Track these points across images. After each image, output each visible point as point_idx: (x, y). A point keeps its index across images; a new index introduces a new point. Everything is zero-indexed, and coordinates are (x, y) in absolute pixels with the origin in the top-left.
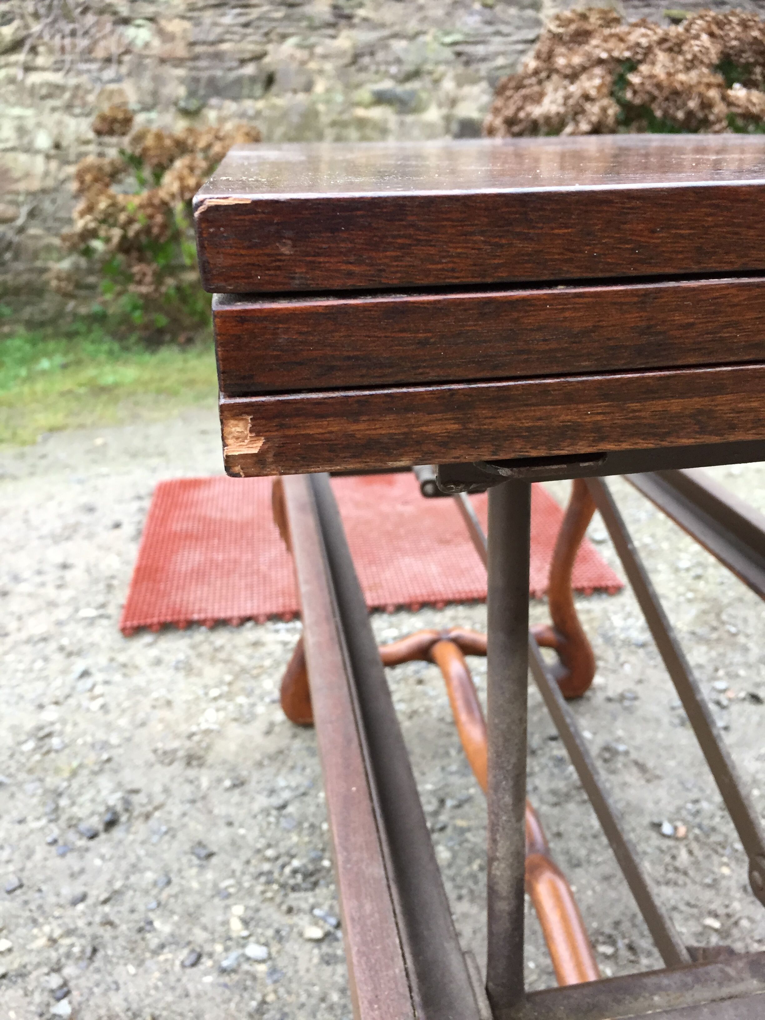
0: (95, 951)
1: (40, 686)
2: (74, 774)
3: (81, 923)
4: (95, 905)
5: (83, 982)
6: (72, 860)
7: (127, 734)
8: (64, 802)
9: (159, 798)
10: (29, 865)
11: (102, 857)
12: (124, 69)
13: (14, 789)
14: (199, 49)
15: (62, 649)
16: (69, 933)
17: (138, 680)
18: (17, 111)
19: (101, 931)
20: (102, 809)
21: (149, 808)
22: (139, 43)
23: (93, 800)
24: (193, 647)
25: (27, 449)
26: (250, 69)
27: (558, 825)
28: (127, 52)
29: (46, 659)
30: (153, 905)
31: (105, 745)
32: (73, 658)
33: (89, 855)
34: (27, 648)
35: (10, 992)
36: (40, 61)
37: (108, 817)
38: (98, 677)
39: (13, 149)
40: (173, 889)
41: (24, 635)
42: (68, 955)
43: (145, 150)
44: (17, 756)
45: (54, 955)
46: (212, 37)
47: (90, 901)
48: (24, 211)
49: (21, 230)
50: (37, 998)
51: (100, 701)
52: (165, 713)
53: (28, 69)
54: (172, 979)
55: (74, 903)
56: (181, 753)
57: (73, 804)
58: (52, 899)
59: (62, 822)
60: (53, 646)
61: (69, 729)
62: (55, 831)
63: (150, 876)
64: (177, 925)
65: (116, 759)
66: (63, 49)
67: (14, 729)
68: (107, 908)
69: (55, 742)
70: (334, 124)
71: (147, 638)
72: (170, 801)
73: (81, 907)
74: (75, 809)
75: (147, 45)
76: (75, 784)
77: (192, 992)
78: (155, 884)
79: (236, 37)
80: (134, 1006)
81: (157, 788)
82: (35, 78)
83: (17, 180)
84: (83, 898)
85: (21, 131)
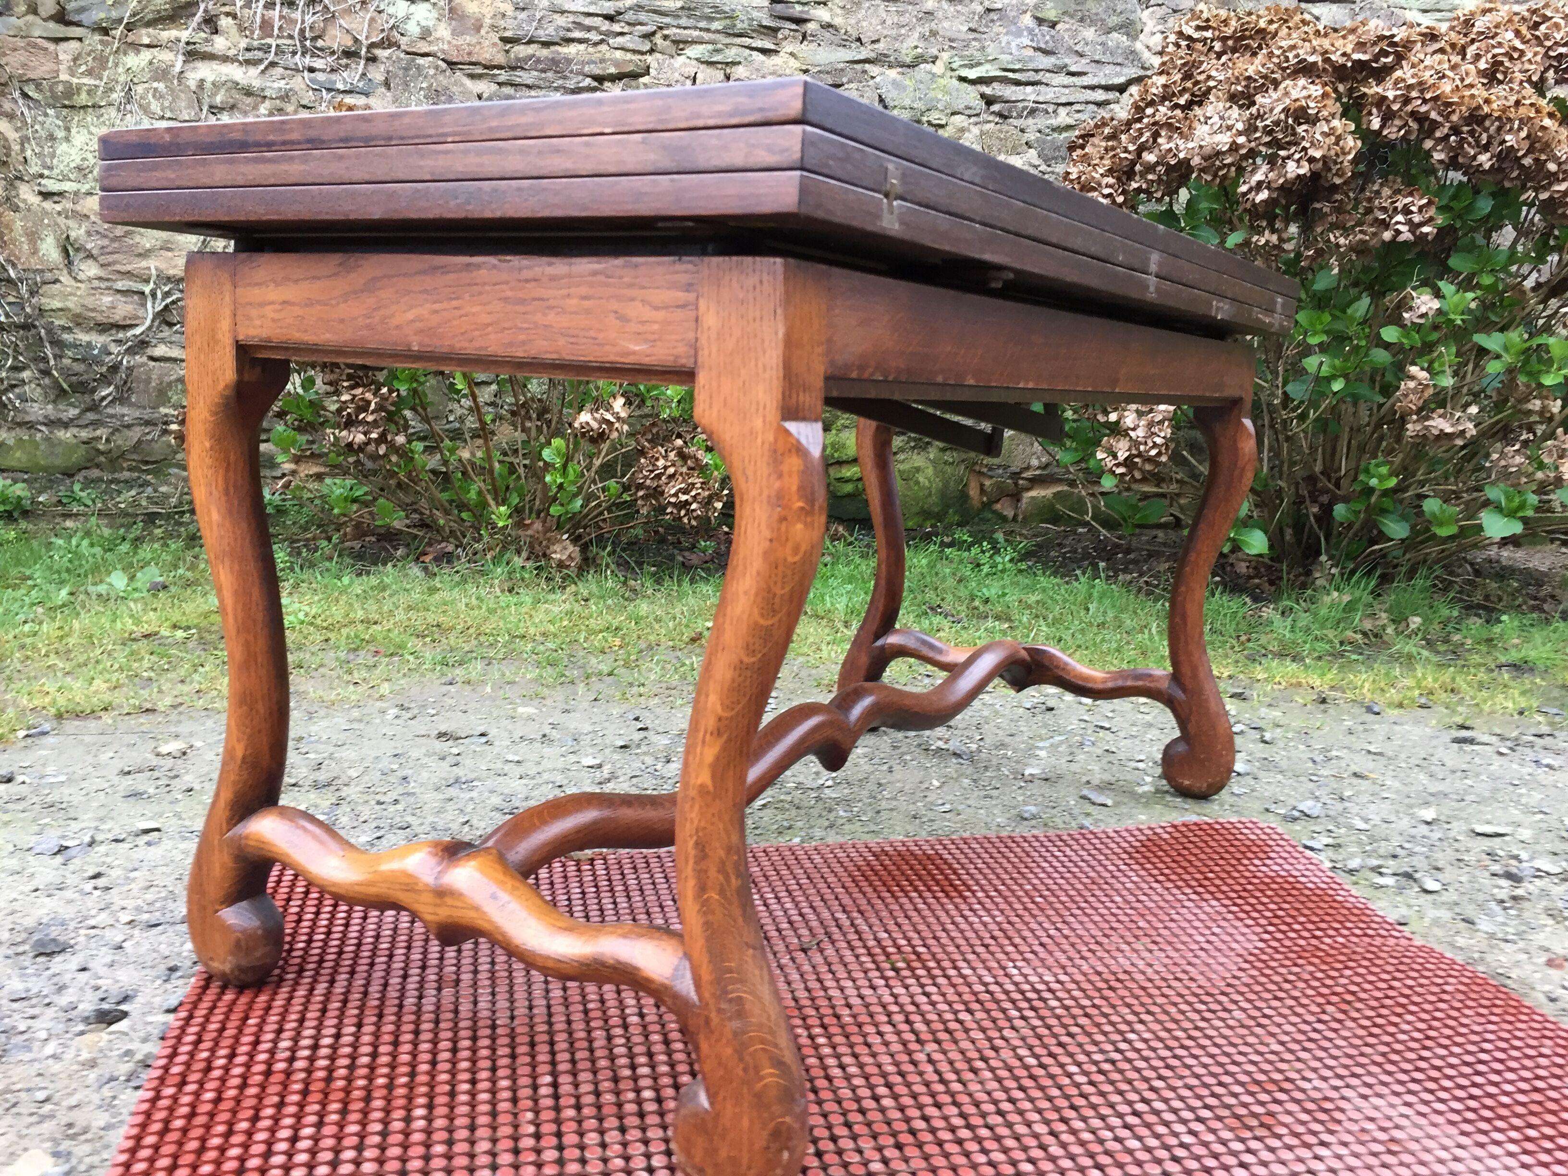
12: (377, 74)
14: (521, 51)
22: (413, 29)
28: (387, 43)
36: (220, 44)
46: (548, 32)
48: (151, 309)
49: (142, 344)
53: (193, 55)
66: (266, 26)
75: (426, 34)
79: (594, 37)
82: (205, 71)
83: (145, 255)
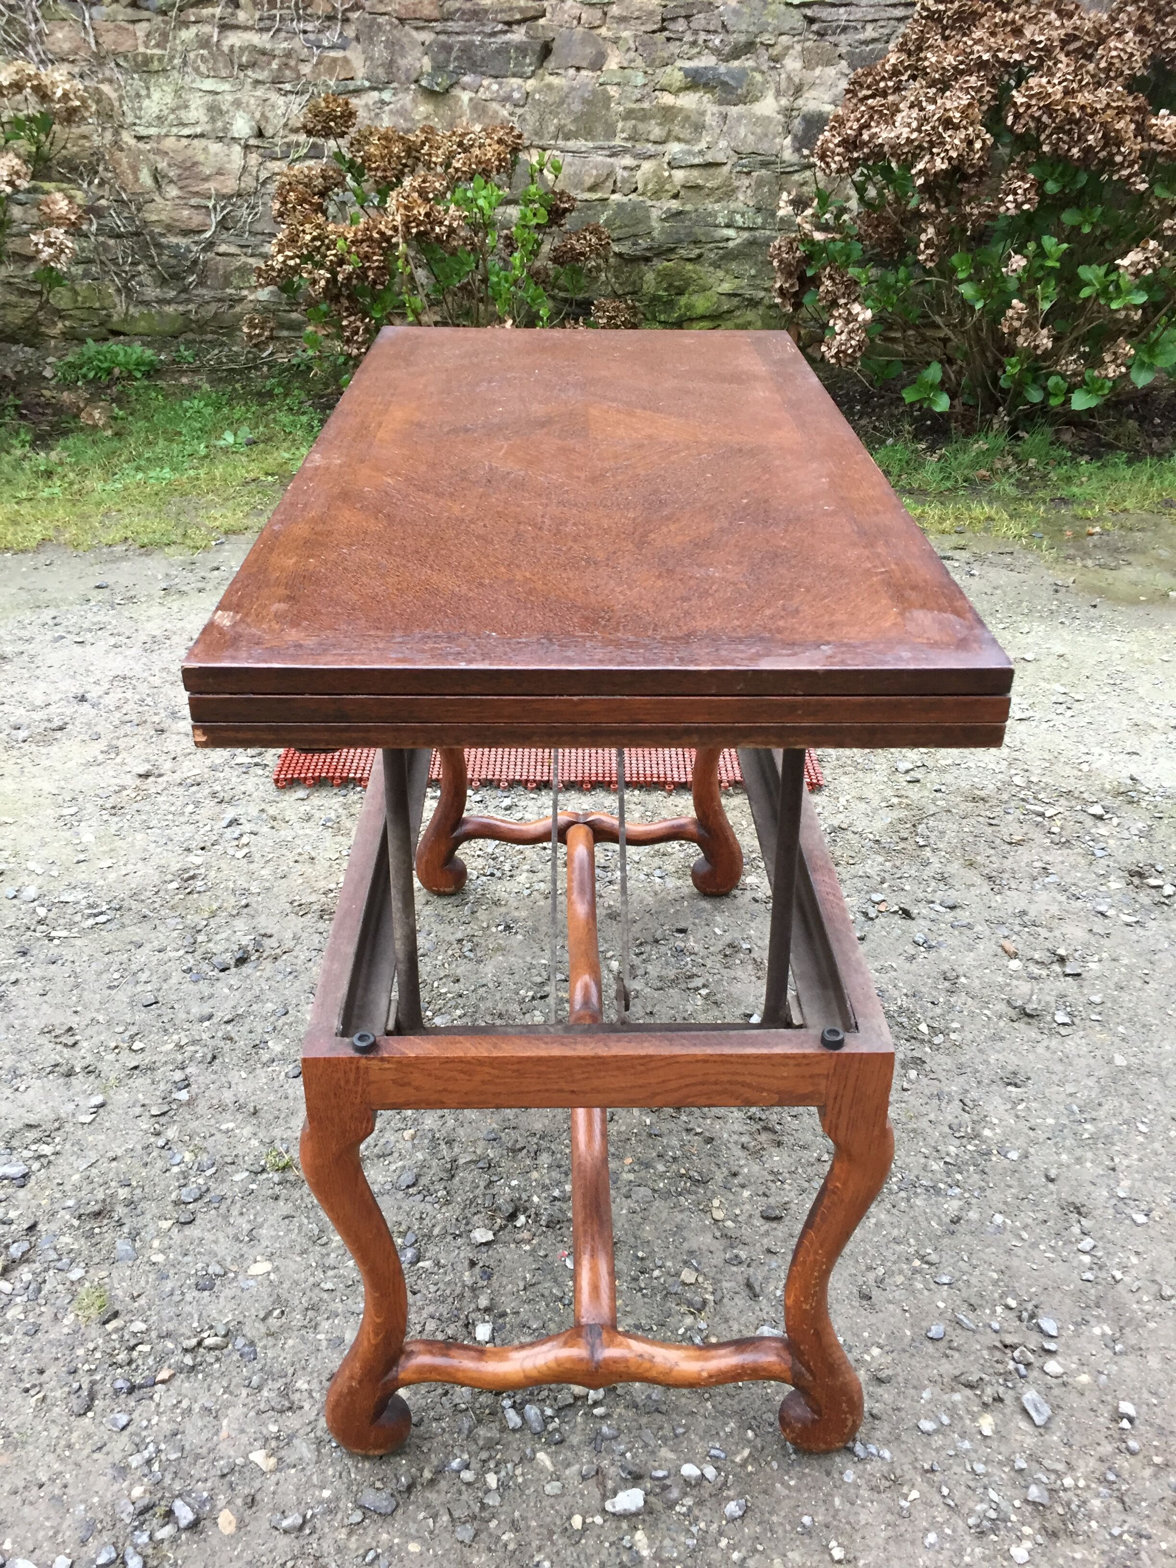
0: (214, 1058)
1: (189, 829)
2: (213, 915)
3: (205, 1036)
4: (219, 1023)
5: (201, 1079)
6: (204, 987)
7: (267, 885)
8: (201, 938)
9: (289, 944)
10: (165, 986)
11: (231, 987)
12: (350, 32)
13: (157, 922)
15: (214, 794)
16: (194, 1042)
17: (286, 833)
18: (209, 84)
19: (222, 1044)
20: (236, 948)
21: (278, 951)
23: (227, 940)
24: (345, 806)
25: (198, 556)
26: (518, 35)
27: (654, 1006)
28: (356, 7)
29: (197, 804)
30: (270, 1029)
31: (246, 892)
32: (224, 805)
33: (218, 985)
34: (180, 791)
35: (140, 1080)
36: (242, 16)
37: (238, 955)
38: (247, 827)
39: (202, 136)
40: (289, 1019)
41: (177, 777)
42: (191, 1059)
43: (367, 158)
44: (161, 894)
45: (180, 1058)
47: (215, 1020)
48: (214, 219)
49: (210, 245)
50: (162, 1086)
51: (245, 850)
52: (307, 868)
53: (225, 27)
54: (276, 1085)
55: (202, 1020)
56: (315, 907)
57: (209, 941)
58: (182, 1015)
59: (198, 955)
60: (206, 790)
61: (213, 873)
62: (190, 961)
63: (270, 1006)
64: (287, 1046)
65: (254, 905)
66: (272, 1)
67: (161, 869)
68: (229, 1027)
69: (199, 884)
70: (629, 115)
71: (301, 793)
72: (299, 947)
73: (207, 1024)
74: (211, 945)
76: (213, 923)
77: (291, 1096)
78: (274, 1012)
80: (242, 1101)
81: (289, 935)
82: (234, 39)
83: (207, 179)
84: (210, 1017)
85: (214, 111)
